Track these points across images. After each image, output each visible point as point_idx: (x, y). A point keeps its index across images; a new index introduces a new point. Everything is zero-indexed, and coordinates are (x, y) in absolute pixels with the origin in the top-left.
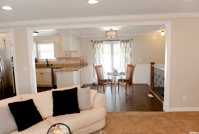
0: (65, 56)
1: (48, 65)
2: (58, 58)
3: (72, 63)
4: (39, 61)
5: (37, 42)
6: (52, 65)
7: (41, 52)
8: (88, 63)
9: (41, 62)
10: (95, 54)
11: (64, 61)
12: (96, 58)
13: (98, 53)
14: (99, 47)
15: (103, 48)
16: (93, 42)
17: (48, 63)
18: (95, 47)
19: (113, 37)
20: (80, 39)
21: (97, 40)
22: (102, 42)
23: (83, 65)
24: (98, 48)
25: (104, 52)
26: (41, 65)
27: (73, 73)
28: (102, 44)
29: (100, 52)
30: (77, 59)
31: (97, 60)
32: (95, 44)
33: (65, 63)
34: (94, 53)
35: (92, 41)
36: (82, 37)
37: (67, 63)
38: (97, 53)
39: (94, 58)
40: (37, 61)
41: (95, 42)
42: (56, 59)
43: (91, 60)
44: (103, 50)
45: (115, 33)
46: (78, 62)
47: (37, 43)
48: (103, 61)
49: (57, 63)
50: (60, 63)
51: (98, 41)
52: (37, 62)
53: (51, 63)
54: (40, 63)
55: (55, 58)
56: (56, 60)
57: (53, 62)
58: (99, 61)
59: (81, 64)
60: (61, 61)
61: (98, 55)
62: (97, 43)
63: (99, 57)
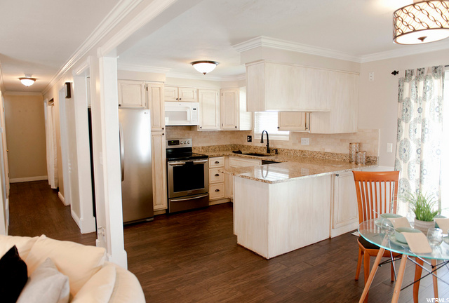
0: (302, 128)
1: (268, 150)
2: (293, 133)
3: (328, 150)
4: (255, 137)
6: (276, 150)
8: (378, 155)
9: (258, 141)
10: (403, 124)
11: (306, 144)
12: (406, 140)
13: (416, 120)
14: (421, 94)
15: (441, 99)
16: (401, 74)
17: (270, 146)
18: (406, 94)
20: (352, 69)
21: (415, 68)
22: (437, 71)
23: (356, 163)
24: (417, 99)
28: (436, 82)
29: (427, 114)
31: (413, 147)
32: (407, 85)
33: (310, 149)
34: (399, 121)
35: (395, 73)
36: (364, 59)
37: (317, 149)
38: (412, 119)
39: (398, 138)
40: (250, 137)
41: (409, 74)
42: (289, 135)
43: (391, 147)
44: (439, 109)
46: (343, 149)
48: (439, 152)
49: (290, 146)
50: (297, 148)
51: (421, 71)
52: (250, 141)
53: (278, 147)
54: (256, 145)
55: (288, 133)
56: (287, 138)
57: (281, 142)
58: (419, 151)
59: (351, 155)
60: (300, 142)
61: (419, 127)
62: (418, 79)
63: (419, 135)
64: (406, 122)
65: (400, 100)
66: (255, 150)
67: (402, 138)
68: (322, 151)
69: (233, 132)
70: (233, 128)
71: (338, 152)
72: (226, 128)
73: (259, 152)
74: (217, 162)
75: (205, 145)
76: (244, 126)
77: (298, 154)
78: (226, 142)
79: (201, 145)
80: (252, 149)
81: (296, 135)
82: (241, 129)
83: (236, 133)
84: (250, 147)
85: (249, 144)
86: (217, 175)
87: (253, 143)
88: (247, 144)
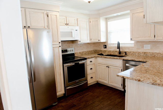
0: (152, 39)
1: (120, 53)
2: (137, 42)
4: (109, 46)
5: (106, 19)
6: (126, 53)
7: (111, 33)
9: (111, 47)
11: (148, 48)
17: (121, 50)
26: (110, 51)
33: (151, 51)
40: (106, 46)
42: (134, 44)
47: (107, 19)
49: (135, 50)
50: (141, 50)
52: (106, 48)
53: (126, 51)
54: (109, 50)
55: (133, 42)
56: (133, 45)
57: (128, 48)
60: (143, 47)
66: (109, 54)
68: (162, 52)
69: (94, 43)
70: (97, 41)
72: (93, 41)
73: (112, 54)
74: (91, 62)
75: (81, 51)
76: (103, 40)
77: (142, 55)
78: (91, 49)
79: (79, 51)
80: (107, 52)
81: (140, 43)
82: (102, 41)
83: (98, 44)
84: (106, 51)
85: (105, 49)
86: (91, 69)
87: (107, 49)
88: (103, 49)
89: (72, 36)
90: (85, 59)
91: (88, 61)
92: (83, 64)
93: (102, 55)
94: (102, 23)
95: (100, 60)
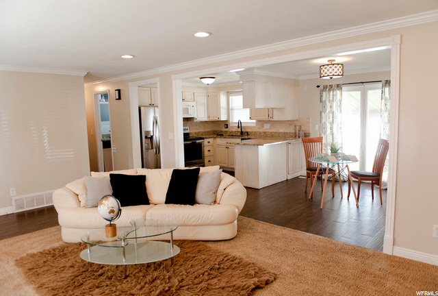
0: (267, 118)
1: (242, 133)
2: (258, 121)
3: (282, 131)
4: (231, 125)
5: (228, 92)
6: (247, 132)
7: (234, 109)
8: (311, 132)
9: (233, 127)
10: (323, 114)
11: (267, 128)
12: (325, 123)
13: (329, 112)
14: (331, 98)
15: (341, 101)
16: (321, 88)
17: (243, 130)
18: (324, 99)
19: (334, 77)
20: (295, 83)
21: (328, 84)
22: (339, 87)
24: (329, 101)
25: (342, 109)
26: (232, 132)
27: (258, 150)
28: (338, 92)
29: (334, 109)
30: (290, 123)
31: (328, 126)
32: (324, 93)
33: (270, 131)
34: (321, 113)
35: (318, 87)
36: (301, 78)
37: (274, 131)
38: (327, 112)
39: (321, 122)
40: (227, 125)
41: (325, 88)
42: (256, 123)
44: (340, 106)
45: (340, 70)
46: (291, 130)
47: (228, 94)
48: (341, 128)
49: (256, 130)
50: (261, 130)
51: (331, 86)
52: (227, 127)
53: (248, 130)
54: (231, 130)
55: (254, 121)
56: (255, 125)
57: (250, 127)
58: (331, 128)
59: (295, 133)
60: (263, 127)
61: (331, 115)
62: (329, 90)
63: (331, 120)
64: (325, 113)
65: (321, 101)
66: (231, 134)
67: (323, 122)
68: (277, 131)
69: (213, 122)
70: (216, 119)
71: (288, 131)
72: (212, 119)
74: (209, 142)
75: (197, 131)
76: (223, 118)
77: (262, 134)
78: (209, 129)
79: (194, 131)
81: (261, 122)
82: (222, 120)
83: (218, 122)
84: (227, 132)
85: (226, 129)
86: (209, 151)
87: (229, 129)
88: (224, 129)
89: (188, 113)
90: (203, 139)
91: (206, 142)
92: (200, 144)
93: (222, 135)
94: (223, 98)
95: (220, 141)
